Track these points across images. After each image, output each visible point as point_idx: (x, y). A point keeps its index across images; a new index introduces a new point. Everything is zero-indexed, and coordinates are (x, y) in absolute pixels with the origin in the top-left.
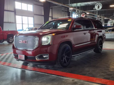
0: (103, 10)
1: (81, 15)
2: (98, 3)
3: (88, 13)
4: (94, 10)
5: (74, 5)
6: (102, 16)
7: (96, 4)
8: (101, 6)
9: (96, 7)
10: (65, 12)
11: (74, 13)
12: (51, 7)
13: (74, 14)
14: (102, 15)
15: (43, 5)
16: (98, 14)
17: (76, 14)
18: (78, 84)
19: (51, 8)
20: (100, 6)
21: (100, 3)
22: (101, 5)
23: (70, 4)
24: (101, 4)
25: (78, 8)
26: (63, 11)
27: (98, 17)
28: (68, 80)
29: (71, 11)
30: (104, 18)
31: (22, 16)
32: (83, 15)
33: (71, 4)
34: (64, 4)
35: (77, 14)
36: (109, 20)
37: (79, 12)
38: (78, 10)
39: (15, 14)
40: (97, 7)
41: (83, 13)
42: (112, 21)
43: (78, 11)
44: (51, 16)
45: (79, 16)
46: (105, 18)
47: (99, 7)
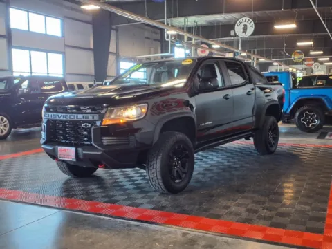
0: (255, 37)
1: (196, 50)
2: (244, 18)
3: (216, 46)
4: (231, 37)
5: (180, 21)
6: (254, 54)
7: (238, 22)
8: (252, 26)
9: (238, 30)
10: (155, 40)
11: (178, 45)
12: (114, 27)
13: (180, 47)
14: (254, 52)
15: (89, 18)
16: (243, 50)
17: (183, 47)
18: (198, 244)
19: (114, 30)
20: (249, 26)
21: (248, 19)
22: (253, 23)
23: (168, 18)
24: (251, 20)
25: (189, 30)
26: (147, 38)
27: (244, 57)
28: (170, 235)
29: (169, 40)
30: (257, 59)
31: (30, 49)
32: (202, 52)
33: (169, 20)
34: (151, 18)
35: (187, 48)
36: (271, 64)
37: (191, 43)
38: (190, 36)
39: (10, 45)
40: (242, 30)
41: (203, 45)
42: (279, 68)
43: (190, 39)
44: (115, 52)
45: (191, 52)
46: (262, 60)
47: (245, 29)
